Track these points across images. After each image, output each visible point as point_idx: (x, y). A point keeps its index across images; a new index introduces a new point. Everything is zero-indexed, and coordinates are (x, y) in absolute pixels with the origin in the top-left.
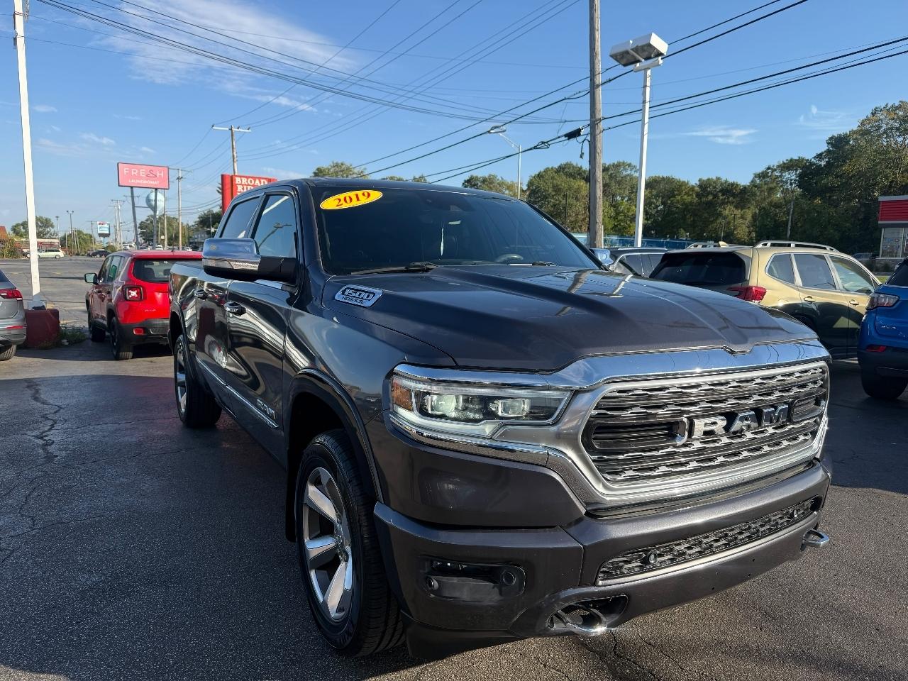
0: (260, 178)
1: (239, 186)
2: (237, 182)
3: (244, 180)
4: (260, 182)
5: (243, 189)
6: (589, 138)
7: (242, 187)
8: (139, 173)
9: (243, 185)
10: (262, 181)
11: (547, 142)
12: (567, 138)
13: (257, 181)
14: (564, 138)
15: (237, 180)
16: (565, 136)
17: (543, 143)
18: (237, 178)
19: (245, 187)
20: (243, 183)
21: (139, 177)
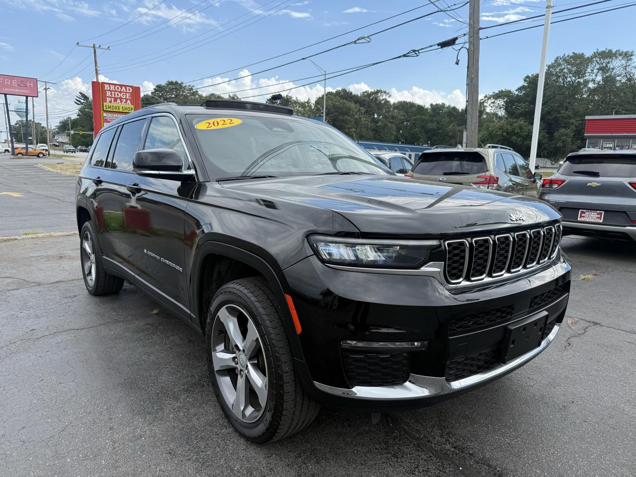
0: (126, 86)
1: (107, 92)
2: (106, 89)
3: (112, 87)
4: (126, 89)
5: (111, 94)
6: (467, 46)
7: (110, 92)
8: (11, 83)
9: (111, 91)
10: (128, 88)
11: (418, 51)
12: (440, 47)
13: (123, 88)
14: (437, 47)
15: (106, 87)
16: (439, 45)
17: (414, 51)
18: (106, 85)
19: (113, 93)
20: (111, 89)
21: (11, 86)
